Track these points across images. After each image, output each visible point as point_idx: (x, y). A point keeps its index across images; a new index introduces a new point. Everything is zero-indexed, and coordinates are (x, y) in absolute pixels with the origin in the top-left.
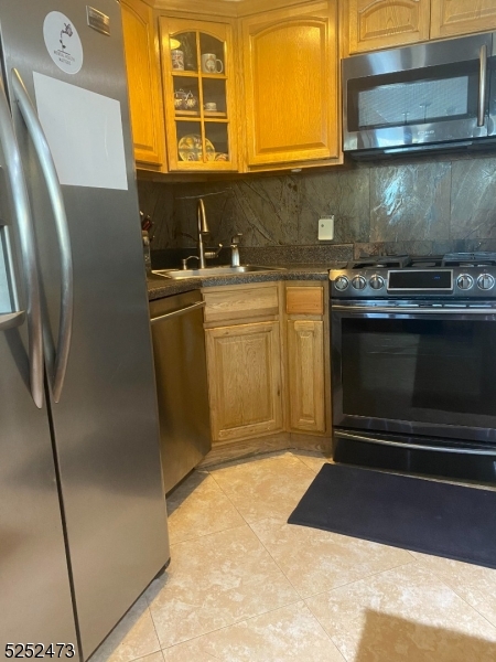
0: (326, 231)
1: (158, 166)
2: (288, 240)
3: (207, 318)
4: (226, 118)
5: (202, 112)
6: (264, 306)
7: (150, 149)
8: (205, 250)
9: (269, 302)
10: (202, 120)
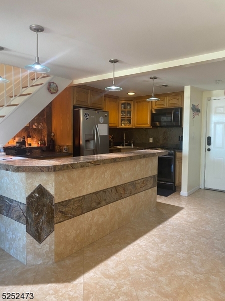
0: (151, 140)
1: (117, 127)
2: (144, 142)
4: (131, 118)
5: (126, 117)
7: (116, 124)
8: (126, 143)
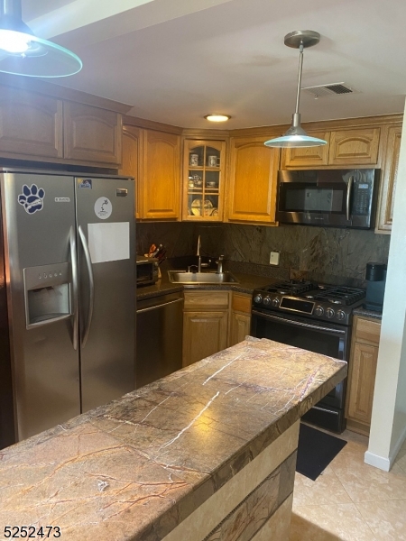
0: (274, 259)
1: (176, 219)
2: (253, 260)
3: (186, 307)
4: (217, 192)
5: (204, 189)
6: (220, 303)
7: (171, 211)
8: (202, 262)
9: (224, 301)
10: (204, 194)
